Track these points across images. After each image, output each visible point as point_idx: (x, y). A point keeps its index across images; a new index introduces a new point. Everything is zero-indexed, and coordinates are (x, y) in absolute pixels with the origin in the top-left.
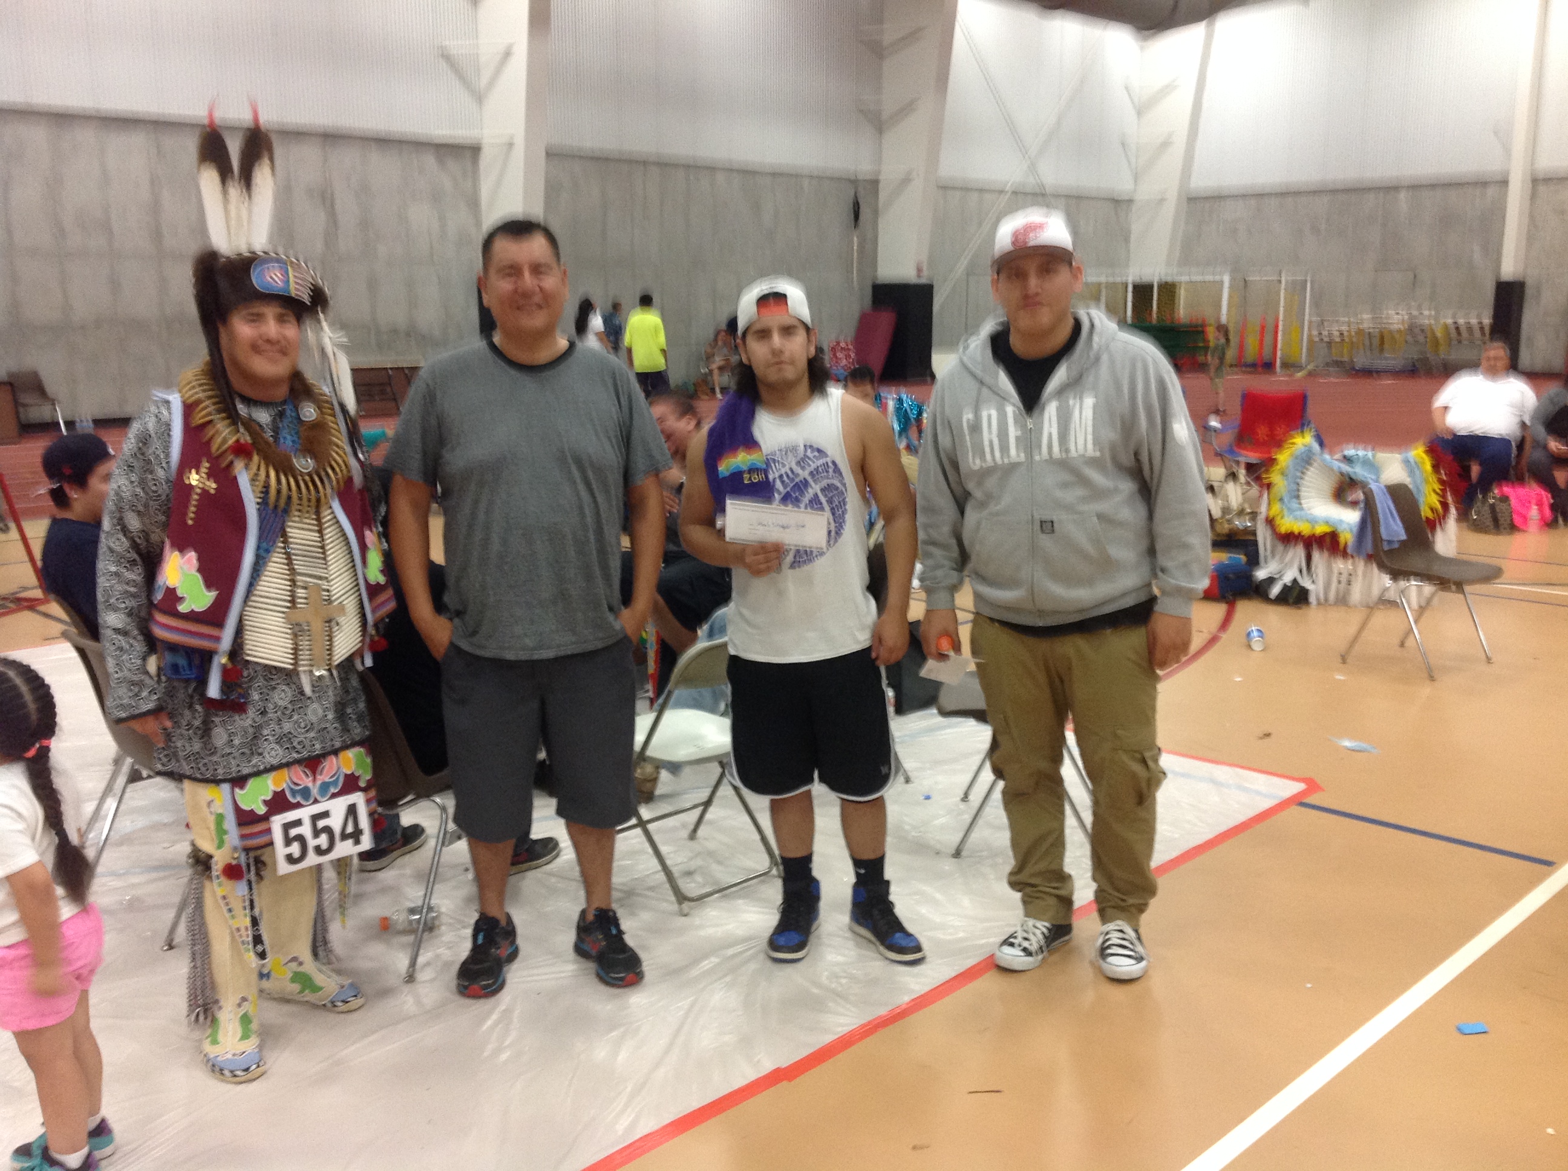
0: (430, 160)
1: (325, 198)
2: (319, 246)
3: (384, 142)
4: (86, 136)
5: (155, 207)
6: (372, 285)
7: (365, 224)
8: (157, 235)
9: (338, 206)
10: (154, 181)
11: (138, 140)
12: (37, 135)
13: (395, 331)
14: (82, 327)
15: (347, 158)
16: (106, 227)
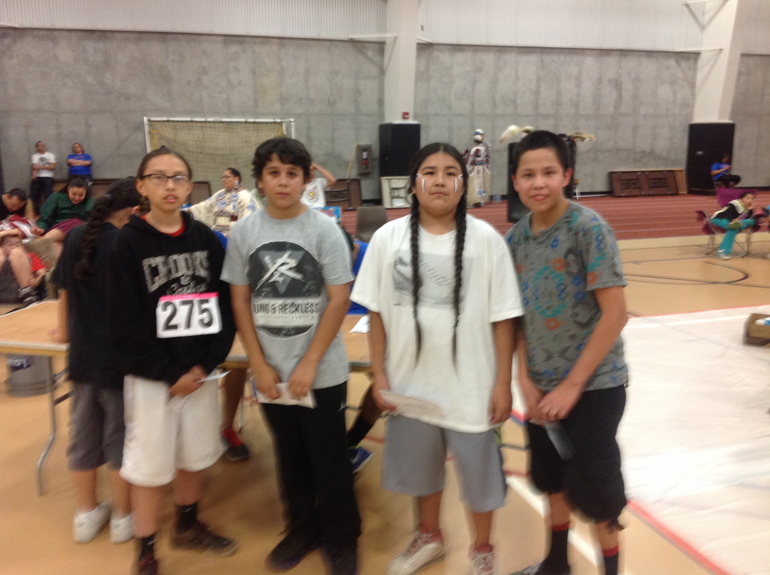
0: (672, 62)
1: (617, 84)
2: (611, 110)
3: (650, 53)
4: (510, 57)
5: (537, 93)
6: (635, 129)
7: (635, 97)
8: (536, 106)
9: (624, 87)
10: (539, 78)
11: (533, 58)
12: (489, 58)
13: (643, 152)
14: (498, 151)
15: (631, 62)
16: (514, 102)
